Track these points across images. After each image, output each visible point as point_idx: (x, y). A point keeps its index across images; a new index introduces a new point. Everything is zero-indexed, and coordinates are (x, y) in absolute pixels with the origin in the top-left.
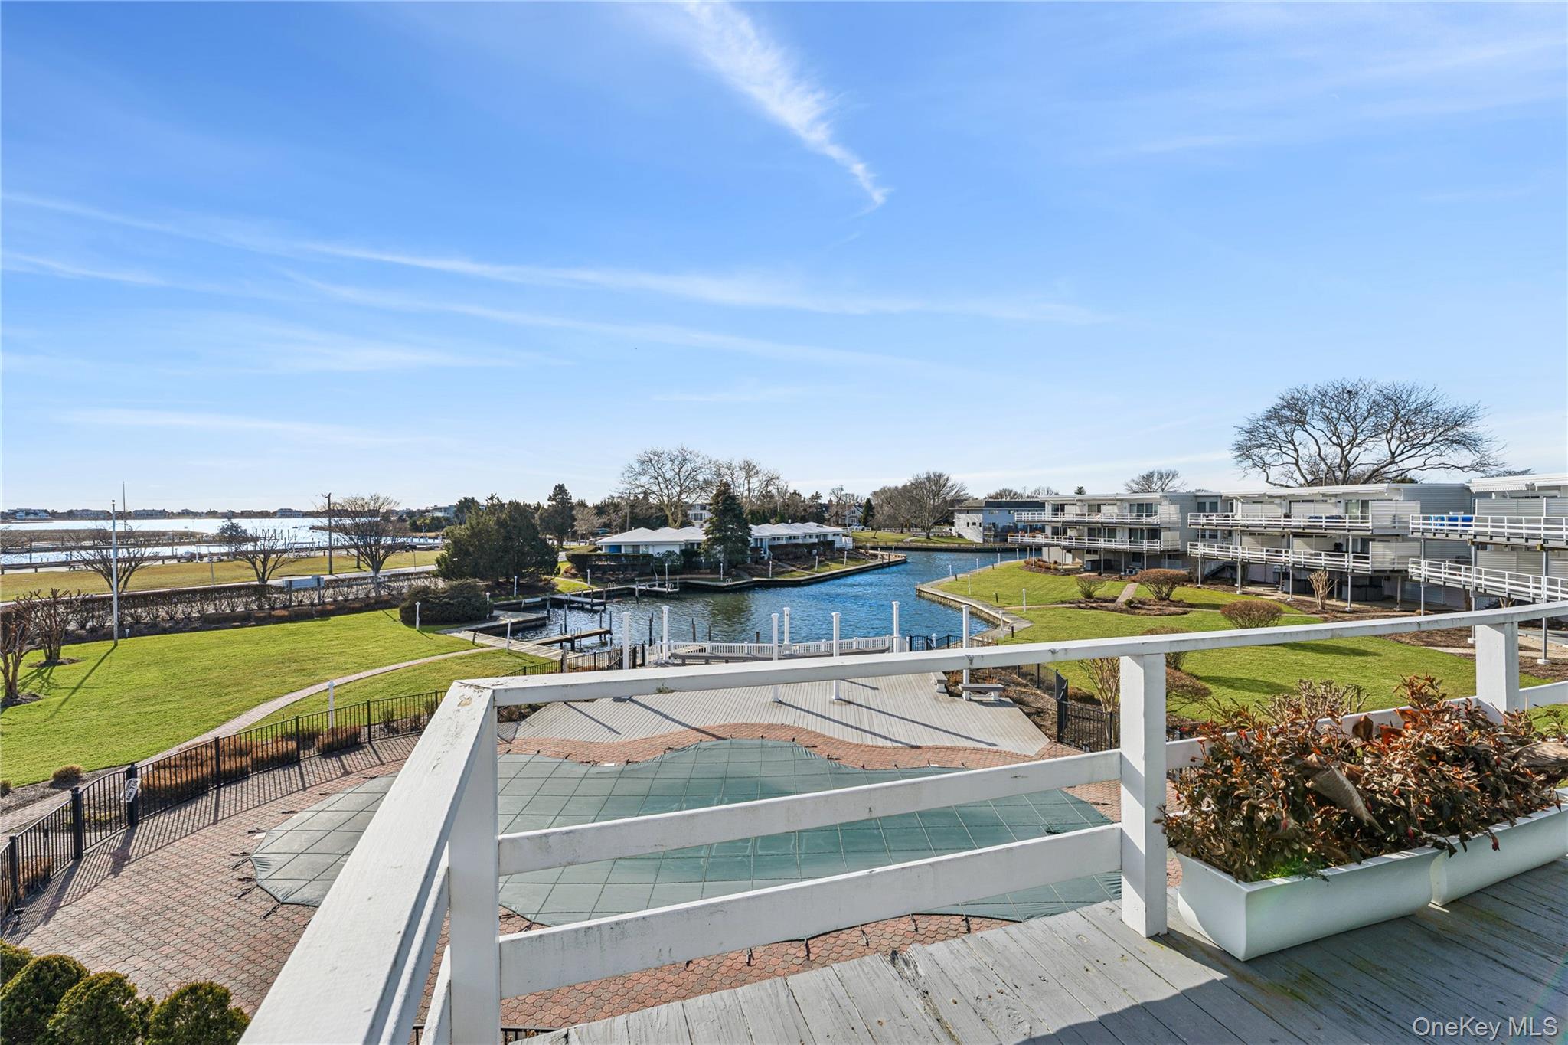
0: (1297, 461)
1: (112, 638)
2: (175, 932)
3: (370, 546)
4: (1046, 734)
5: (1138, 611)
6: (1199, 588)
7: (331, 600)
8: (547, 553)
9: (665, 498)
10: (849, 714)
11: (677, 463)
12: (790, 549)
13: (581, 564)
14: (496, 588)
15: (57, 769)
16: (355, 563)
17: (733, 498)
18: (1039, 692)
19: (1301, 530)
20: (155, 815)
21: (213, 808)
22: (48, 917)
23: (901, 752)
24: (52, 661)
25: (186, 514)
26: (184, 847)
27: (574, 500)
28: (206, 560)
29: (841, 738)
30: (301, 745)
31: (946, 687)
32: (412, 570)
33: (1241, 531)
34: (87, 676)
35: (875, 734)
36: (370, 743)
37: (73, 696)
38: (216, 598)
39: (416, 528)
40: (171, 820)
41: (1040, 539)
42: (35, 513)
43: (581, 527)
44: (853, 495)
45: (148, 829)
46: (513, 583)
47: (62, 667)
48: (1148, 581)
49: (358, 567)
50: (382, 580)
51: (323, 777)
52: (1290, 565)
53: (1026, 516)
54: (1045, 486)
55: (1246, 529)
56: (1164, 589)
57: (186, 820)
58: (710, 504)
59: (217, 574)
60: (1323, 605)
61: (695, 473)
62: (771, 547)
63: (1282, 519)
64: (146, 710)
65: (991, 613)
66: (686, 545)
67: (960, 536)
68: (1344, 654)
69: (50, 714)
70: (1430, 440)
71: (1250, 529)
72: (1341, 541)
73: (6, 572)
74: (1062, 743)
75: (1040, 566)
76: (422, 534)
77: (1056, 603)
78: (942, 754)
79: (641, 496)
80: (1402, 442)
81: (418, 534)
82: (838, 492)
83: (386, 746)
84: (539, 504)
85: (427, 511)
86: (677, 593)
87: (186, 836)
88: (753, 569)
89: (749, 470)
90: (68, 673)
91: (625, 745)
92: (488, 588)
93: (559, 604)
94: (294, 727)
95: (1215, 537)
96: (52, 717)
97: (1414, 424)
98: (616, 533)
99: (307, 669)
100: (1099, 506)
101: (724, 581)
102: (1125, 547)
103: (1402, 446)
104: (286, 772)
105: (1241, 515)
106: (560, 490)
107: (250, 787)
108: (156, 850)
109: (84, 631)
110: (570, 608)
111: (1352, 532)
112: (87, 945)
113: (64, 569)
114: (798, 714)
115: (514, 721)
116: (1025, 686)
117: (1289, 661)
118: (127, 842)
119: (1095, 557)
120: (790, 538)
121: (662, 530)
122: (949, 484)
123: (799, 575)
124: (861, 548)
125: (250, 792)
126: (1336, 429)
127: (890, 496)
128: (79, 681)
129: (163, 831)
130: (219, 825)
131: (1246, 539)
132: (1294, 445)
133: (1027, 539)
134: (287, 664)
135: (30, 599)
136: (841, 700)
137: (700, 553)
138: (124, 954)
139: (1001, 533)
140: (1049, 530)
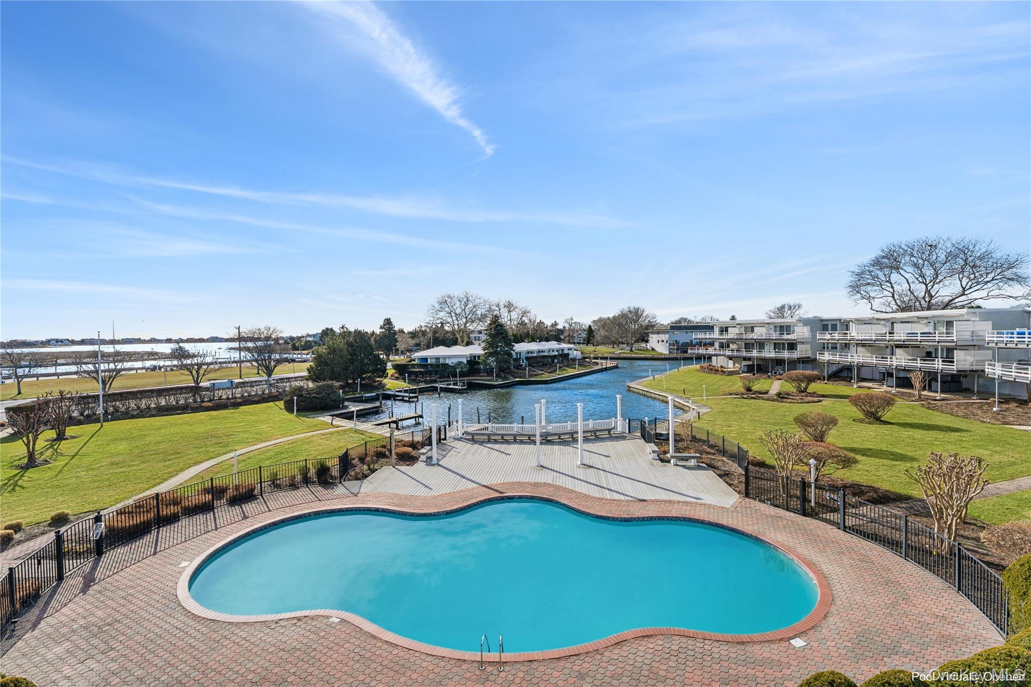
0: (893, 294)
1: (99, 422)
2: (119, 640)
3: (265, 360)
4: (736, 491)
5: (785, 400)
6: (826, 383)
7: (240, 395)
8: (380, 364)
9: (456, 327)
10: (591, 475)
11: (463, 303)
12: (539, 359)
13: (401, 370)
14: (345, 387)
15: (53, 514)
16: (256, 371)
17: (501, 326)
18: (724, 459)
19: (902, 343)
20: (115, 547)
21: (154, 543)
22: (35, 626)
23: (632, 504)
24: (61, 437)
25: (153, 341)
26: (132, 572)
27: (396, 329)
28: (163, 370)
29: (587, 493)
30: (215, 497)
31: (658, 456)
32: (292, 375)
33: (856, 344)
34: (82, 448)
35: (611, 490)
36: (261, 495)
37: (71, 461)
38: (166, 395)
39: (295, 348)
40: (125, 552)
41: (711, 351)
42: (62, 341)
43: (401, 346)
44: (580, 323)
45: (109, 558)
46: (357, 384)
47: (66, 441)
48: (792, 380)
49: (258, 374)
50: (273, 382)
51: (229, 521)
52: (894, 367)
53: (701, 335)
54: (709, 315)
55: (860, 342)
56: (802, 385)
57: (135, 552)
58: (486, 330)
59: (168, 379)
60: (920, 395)
61: (474, 310)
62: (527, 358)
63: (888, 335)
64: (116, 471)
65: (681, 402)
66: (471, 357)
67: (653, 349)
68: (943, 431)
69: (55, 474)
70: (991, 279)
71: (863, 342)
72: (931, 350)
73: (40, 379)
74: (749, 498)
75: (711, 370)
76: (299, 352)
77: (726, 395)
78: (662, 506)
79: (439, 325)
80: (971, 280)
81: (296, 352)
82: (570, 322)
83: (272, 497)
84: (373, 332)
85: (303, 337)
86: (465, 389)
87: (134, 564)
88: (515, 373)
89: (509, 306)
90: (70, 445)
91: (435, 497)
92: (342, 387)
93: (388, 397)
94: (210, 484)
95: (836, 348)
96: (57, 475)
97: (979, 267)
98: (424, 349)
99: (223, 443)
100: (752, 328)
101: (496, 381)
102: (771, 356)
103: (970, 283)
104: (205, 516)
105: (855, 333)
106: (388, 322)
107: (180, 528)
108: (113, 574)
109: (82, 417)
110: (395, 400)
111: (940, 344)
112: (58, 649)
113: (75, 377)
114: (555, 475)
115: (359, 479)
116: (714, 454)
117: (903, 436)
118: (94, 568)
119: (750, 363)
120: (539, 352)
121: (454, 348)
122: (645, 314)
123: (546, 376)
124: (587, 358)
125: (180, 531)
126: (922, 272)
127: (603, 323)
128: (76, 451)
129: (119, 560)
130: (156, 556)
131: (860, 349)
132: (891, 283)
133: (702, 351)
134: (210, 439)
135: (46, 396)
136: (584, 465)
137: (479, 363)
138: (82, 656)
139: (683, 348)
140: (717, 345)
